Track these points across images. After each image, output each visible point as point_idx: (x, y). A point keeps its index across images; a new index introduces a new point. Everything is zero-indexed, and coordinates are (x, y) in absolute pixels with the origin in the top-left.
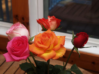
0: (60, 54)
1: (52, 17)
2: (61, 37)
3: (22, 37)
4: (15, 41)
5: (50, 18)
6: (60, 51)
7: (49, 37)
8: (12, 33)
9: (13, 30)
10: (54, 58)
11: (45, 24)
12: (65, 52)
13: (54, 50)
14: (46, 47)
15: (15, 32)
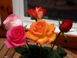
0: (52, 39)
1: (39, 8)
2: (51, 24)
3: (19, 26)
4: (13, 30)
5: (38, 9)
6: (52, 37)
7: (42, 26)
8: (10, 23)
9: (10, 21)
10: (48, 43)
11: (34, 14)
12: (56, 37)
13: (47, 36)
14: (41, 34)
15: (11, 22)
